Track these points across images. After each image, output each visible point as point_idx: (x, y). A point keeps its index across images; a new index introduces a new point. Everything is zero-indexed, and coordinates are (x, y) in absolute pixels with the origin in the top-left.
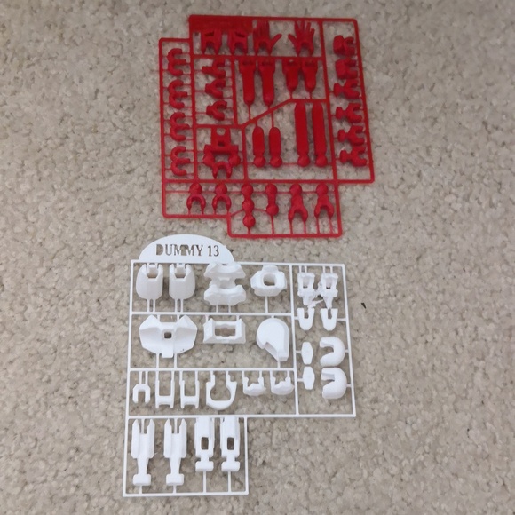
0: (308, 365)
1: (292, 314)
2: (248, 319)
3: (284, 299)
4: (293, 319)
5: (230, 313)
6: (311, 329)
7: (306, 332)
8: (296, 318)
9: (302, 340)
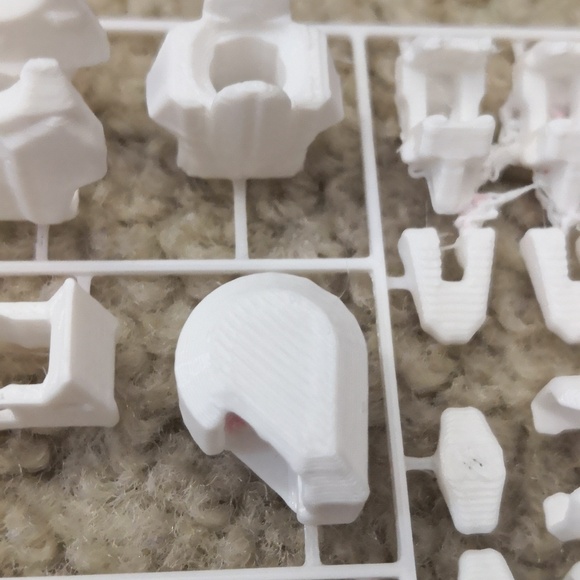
0: (479, 542)
1: (374, 262)
2: (142, 294)
3: (333, 190)
4: (382, 285)
5: (40, 266)
6: (477, 338)
7: (454, 352)
8: (399, 283)
9: (436, 398)
